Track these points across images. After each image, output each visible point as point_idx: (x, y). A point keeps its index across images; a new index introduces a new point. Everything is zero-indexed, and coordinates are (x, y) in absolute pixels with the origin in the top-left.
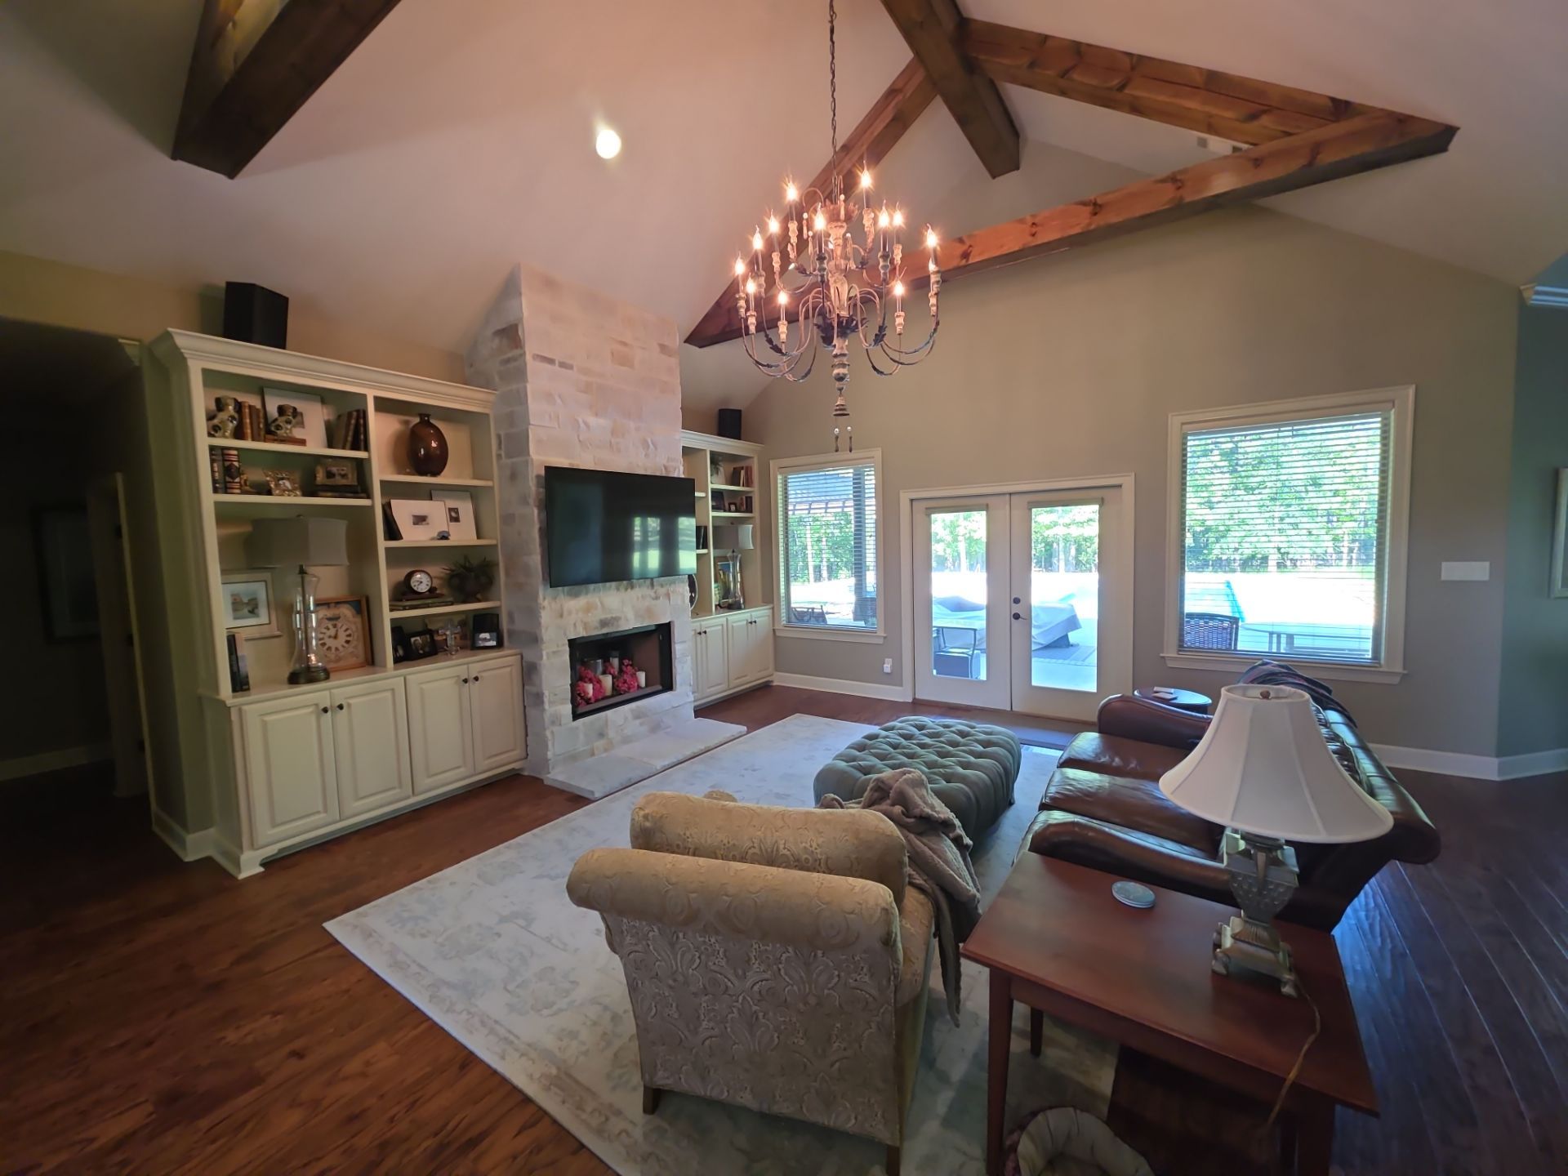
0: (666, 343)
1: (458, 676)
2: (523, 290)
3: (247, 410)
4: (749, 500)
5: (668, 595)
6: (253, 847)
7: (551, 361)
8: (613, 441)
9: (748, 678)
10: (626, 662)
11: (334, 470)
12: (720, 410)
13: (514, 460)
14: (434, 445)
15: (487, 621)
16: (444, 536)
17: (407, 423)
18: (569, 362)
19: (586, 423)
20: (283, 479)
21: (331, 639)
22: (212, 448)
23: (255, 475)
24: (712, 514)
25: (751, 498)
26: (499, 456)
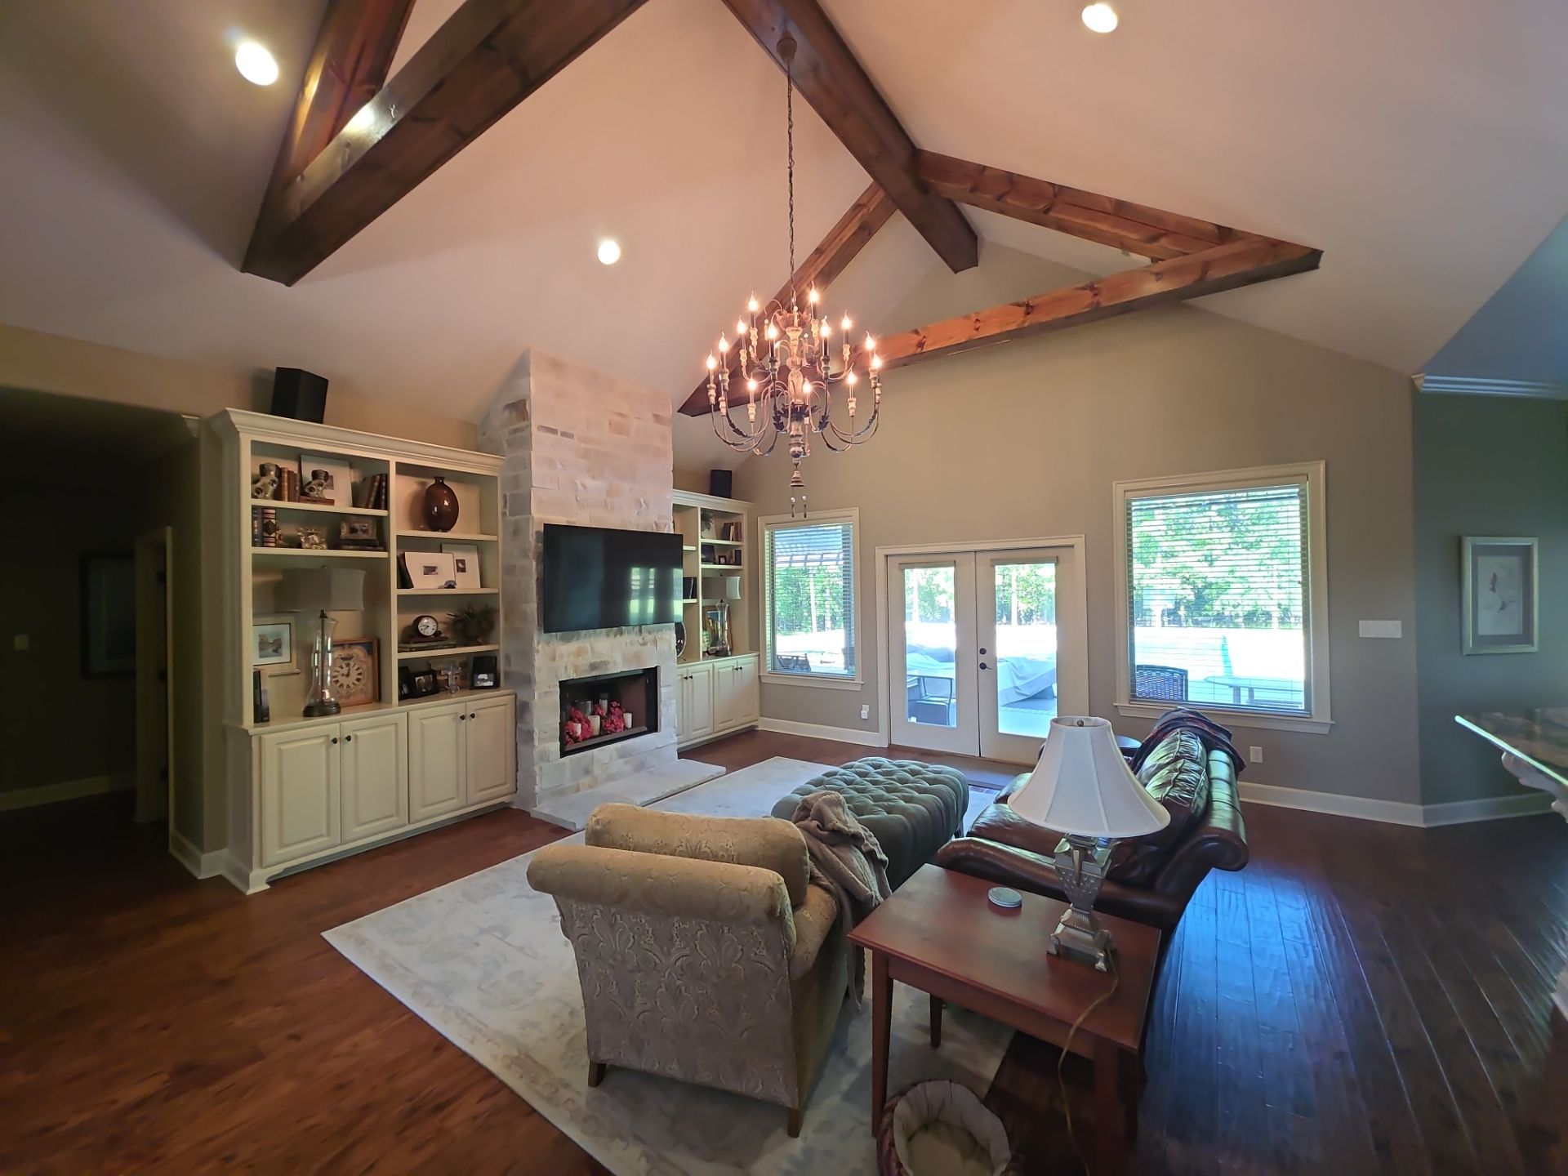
0: (660, 414)
1: (456, 713)
2: (531, 372)
3: (286, 476)
4: (738, 553)
5: (655, 642)
6: (261, 865)
7: (554, 431)
8: (608, 500)
9: (733, 721)
10: (614, 704)
11: (357, 526)
12: (713, 471)
13: (517, 517)
14: (446, 503)
15: (486, 663)
16: (451, 585)
17: (423, 484)
18: (570, 431)
19: (584, 486)
20: (312, 534)
21: (344, 677)
22: (254, 508)
23: (288, 530)
24: (702, 566)
25: (740, 551)
26: (504, 514)
